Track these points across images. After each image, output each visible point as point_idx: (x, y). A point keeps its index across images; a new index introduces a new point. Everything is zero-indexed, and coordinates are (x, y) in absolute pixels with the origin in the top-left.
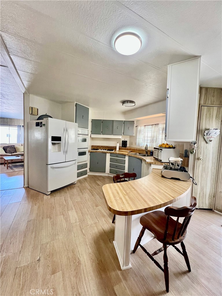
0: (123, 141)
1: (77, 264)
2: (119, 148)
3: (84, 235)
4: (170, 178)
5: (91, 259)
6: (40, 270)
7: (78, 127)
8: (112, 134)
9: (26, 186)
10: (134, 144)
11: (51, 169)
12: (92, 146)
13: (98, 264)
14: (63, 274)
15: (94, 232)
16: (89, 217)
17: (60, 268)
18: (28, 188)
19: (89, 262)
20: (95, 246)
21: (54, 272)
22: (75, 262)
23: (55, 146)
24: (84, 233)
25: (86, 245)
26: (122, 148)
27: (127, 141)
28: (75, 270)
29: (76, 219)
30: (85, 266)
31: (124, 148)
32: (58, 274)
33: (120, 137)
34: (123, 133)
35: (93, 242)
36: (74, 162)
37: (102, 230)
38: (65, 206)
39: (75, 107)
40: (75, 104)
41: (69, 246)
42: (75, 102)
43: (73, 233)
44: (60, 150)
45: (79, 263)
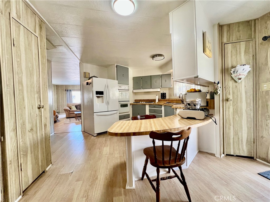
0: (161, 94)
1: (95, 179)
2: (158, 100)
3: (108, 163)
4: (186, 117)
5: (106, 178)
6: (70, 178)
7: (118, 84)
8: (151, 88)
9: (83, 130)
10: (172, 95)
11: (96, 116)
12: (135, 100)
13: (110, 182)
14: (83, 182)
15: (116, 162)
16: (118, 152)
17: (83, 179)
18: (84, 132)
19: (104, 179)
20: (113, 170)
21: (78, 180)
22: (94, 178)
23: (99, 98)
24: (109, 162)
25: (107, 169)
26: (161, 100)
27: (165, 93)
28: (92, 182)
29: (107, 153)
30: (100, 181)
31: (163, 100)
32: (80, 182)
33: (159, 90)
34: (161, 86)
35: (112, 168)
36: (115, 112)
37: (124, 161)
38: (104, 144)
39: (116, 68)
40: (116, 66)
41: (94, 168)
42: (116, 64)
43: (101, 161)
44: (103, 102)
45: (97, 178)
